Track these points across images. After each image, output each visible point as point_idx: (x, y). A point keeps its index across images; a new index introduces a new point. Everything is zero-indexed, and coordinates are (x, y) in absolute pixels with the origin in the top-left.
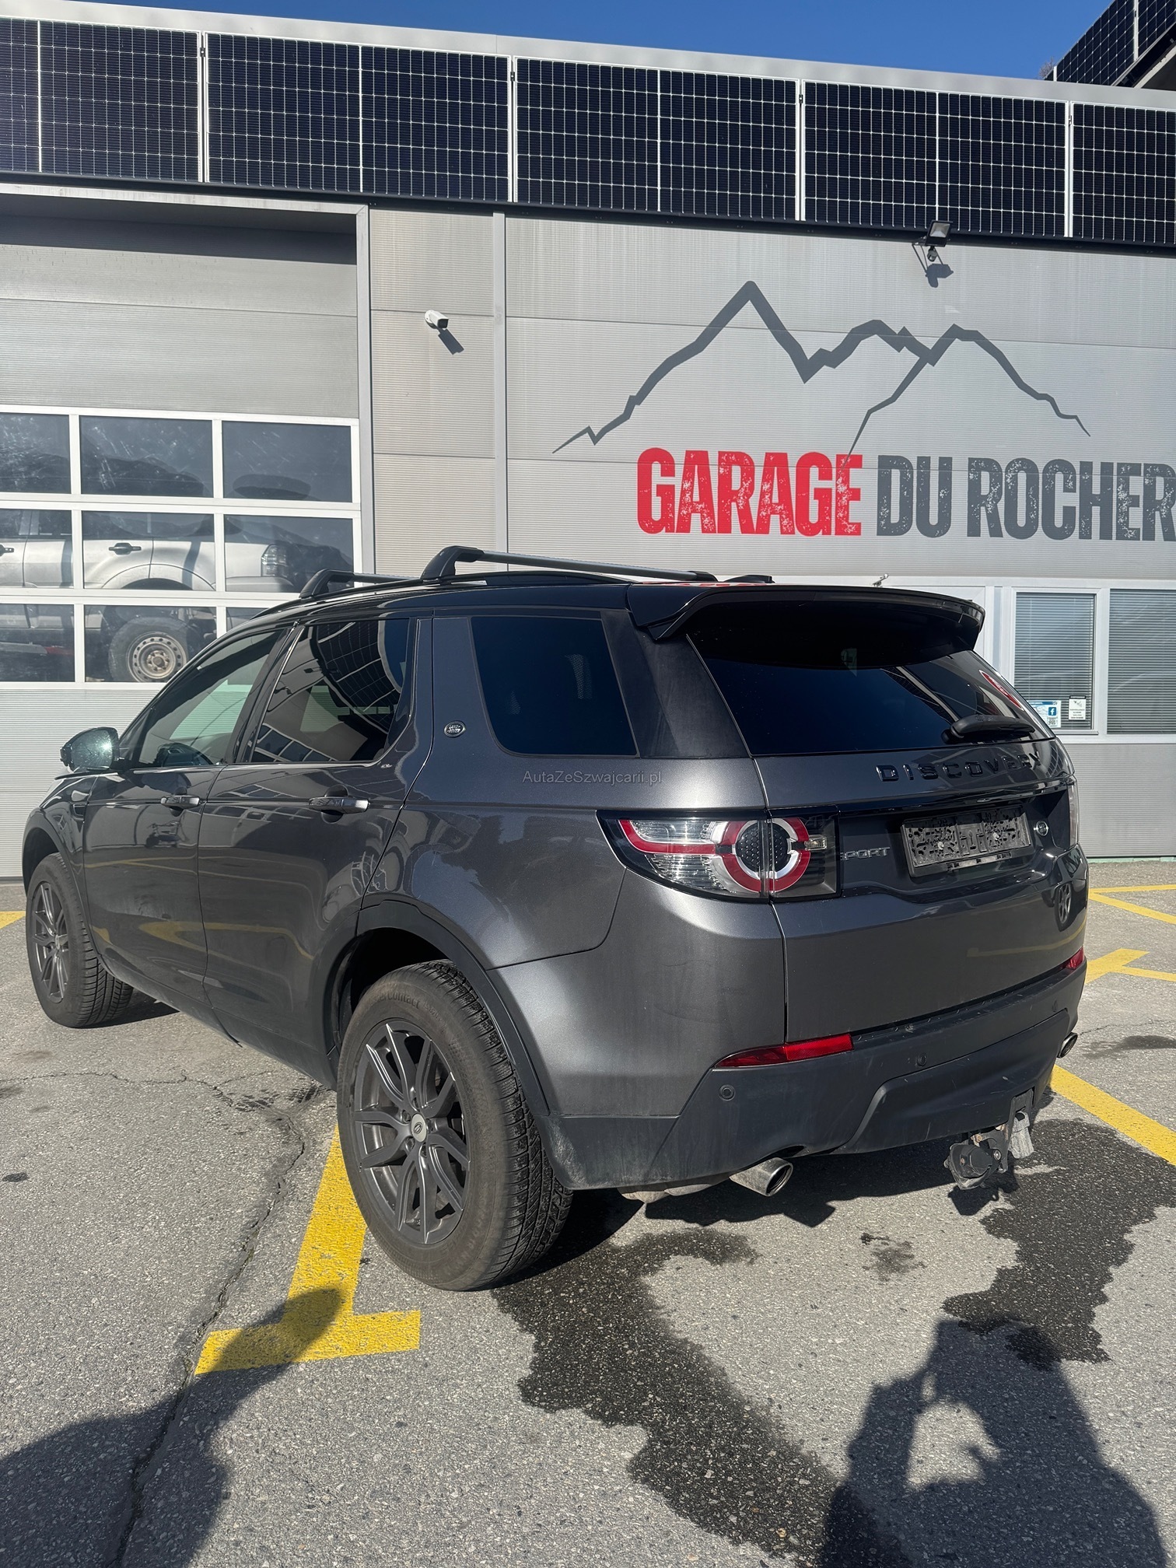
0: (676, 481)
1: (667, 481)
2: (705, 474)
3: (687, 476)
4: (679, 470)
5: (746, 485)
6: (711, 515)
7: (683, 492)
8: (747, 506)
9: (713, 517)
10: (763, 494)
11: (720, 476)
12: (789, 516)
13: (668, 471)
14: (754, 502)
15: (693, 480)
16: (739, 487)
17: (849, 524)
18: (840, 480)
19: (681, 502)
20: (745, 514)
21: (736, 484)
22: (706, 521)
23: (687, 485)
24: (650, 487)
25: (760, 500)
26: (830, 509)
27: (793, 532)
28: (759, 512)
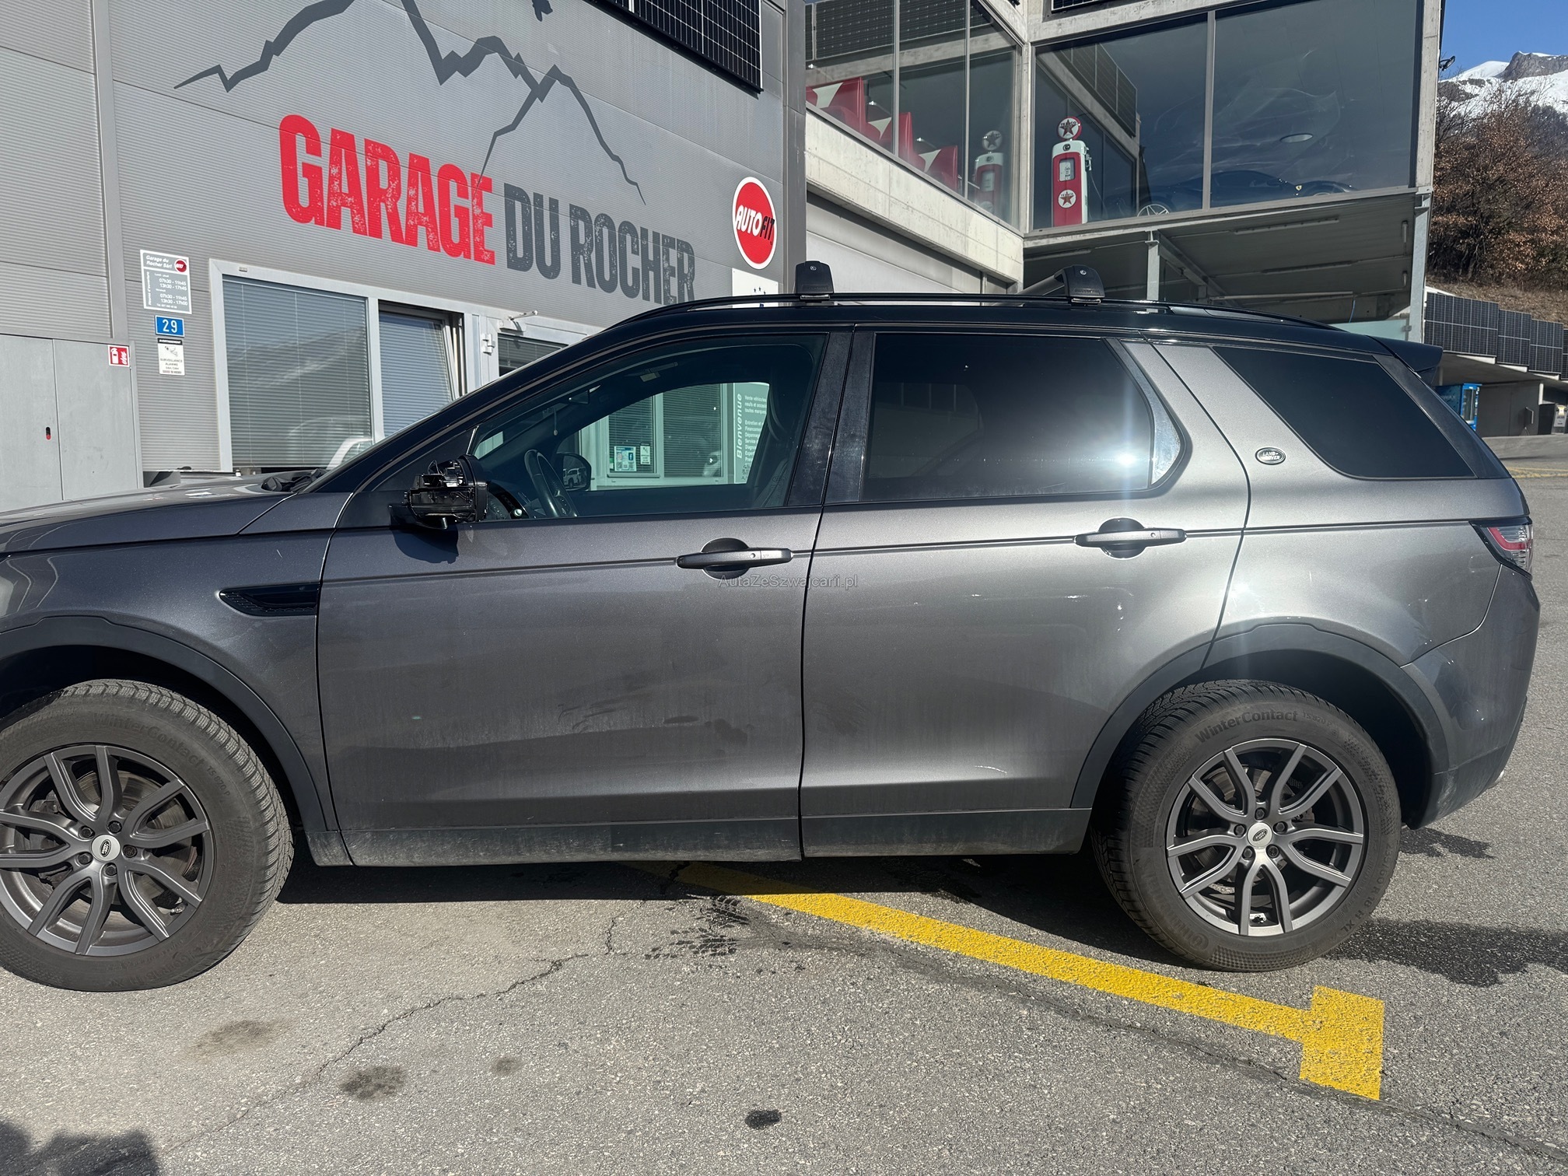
0: (323, 161)
1: (312, 160)
2: (352, 162)
3: (335, 161)
4: (326, 149)
5: (393, 185)
6: (361, 211)
7: (332, 179)
8: (395, 208)
9: (363, 216)
10: (410, 200)
11: (368, 168)
12: (434, 230)
13: (314, 148)
14: (402, 205)
15: (341, 166)
16: (387, 186)
17: (486, 251)
18: (475, 201)
19: (329, 190)
20: (393, 218)
21: (384, 183)
22: (357, 219)
23: (335, 171)
24: (295, 164)
25: (408, 207)
26: (469, 230)
27: (438, 250)
28: (407, 220)
